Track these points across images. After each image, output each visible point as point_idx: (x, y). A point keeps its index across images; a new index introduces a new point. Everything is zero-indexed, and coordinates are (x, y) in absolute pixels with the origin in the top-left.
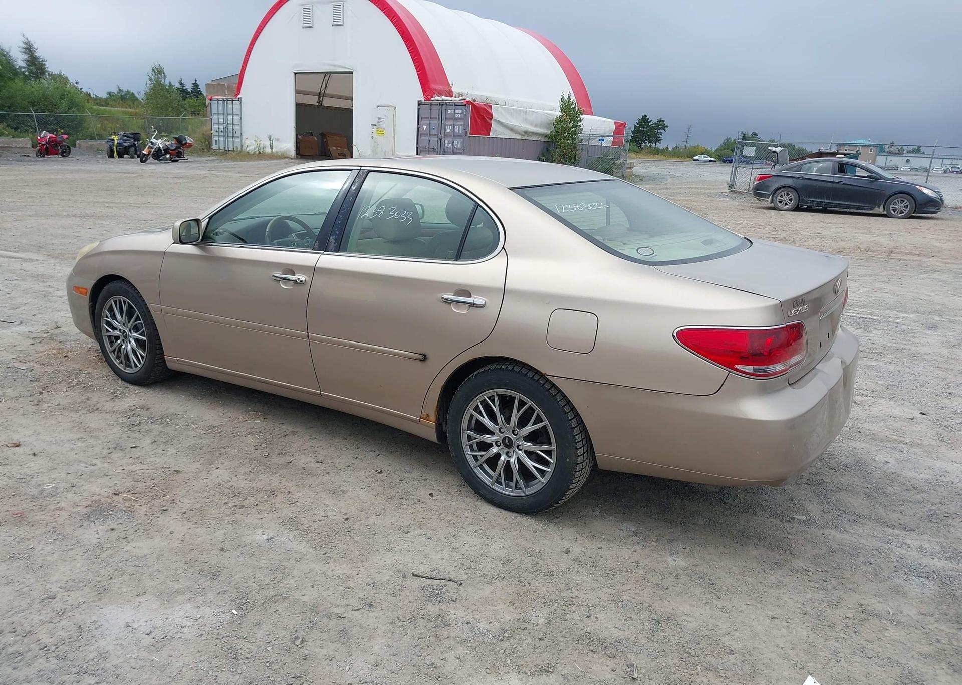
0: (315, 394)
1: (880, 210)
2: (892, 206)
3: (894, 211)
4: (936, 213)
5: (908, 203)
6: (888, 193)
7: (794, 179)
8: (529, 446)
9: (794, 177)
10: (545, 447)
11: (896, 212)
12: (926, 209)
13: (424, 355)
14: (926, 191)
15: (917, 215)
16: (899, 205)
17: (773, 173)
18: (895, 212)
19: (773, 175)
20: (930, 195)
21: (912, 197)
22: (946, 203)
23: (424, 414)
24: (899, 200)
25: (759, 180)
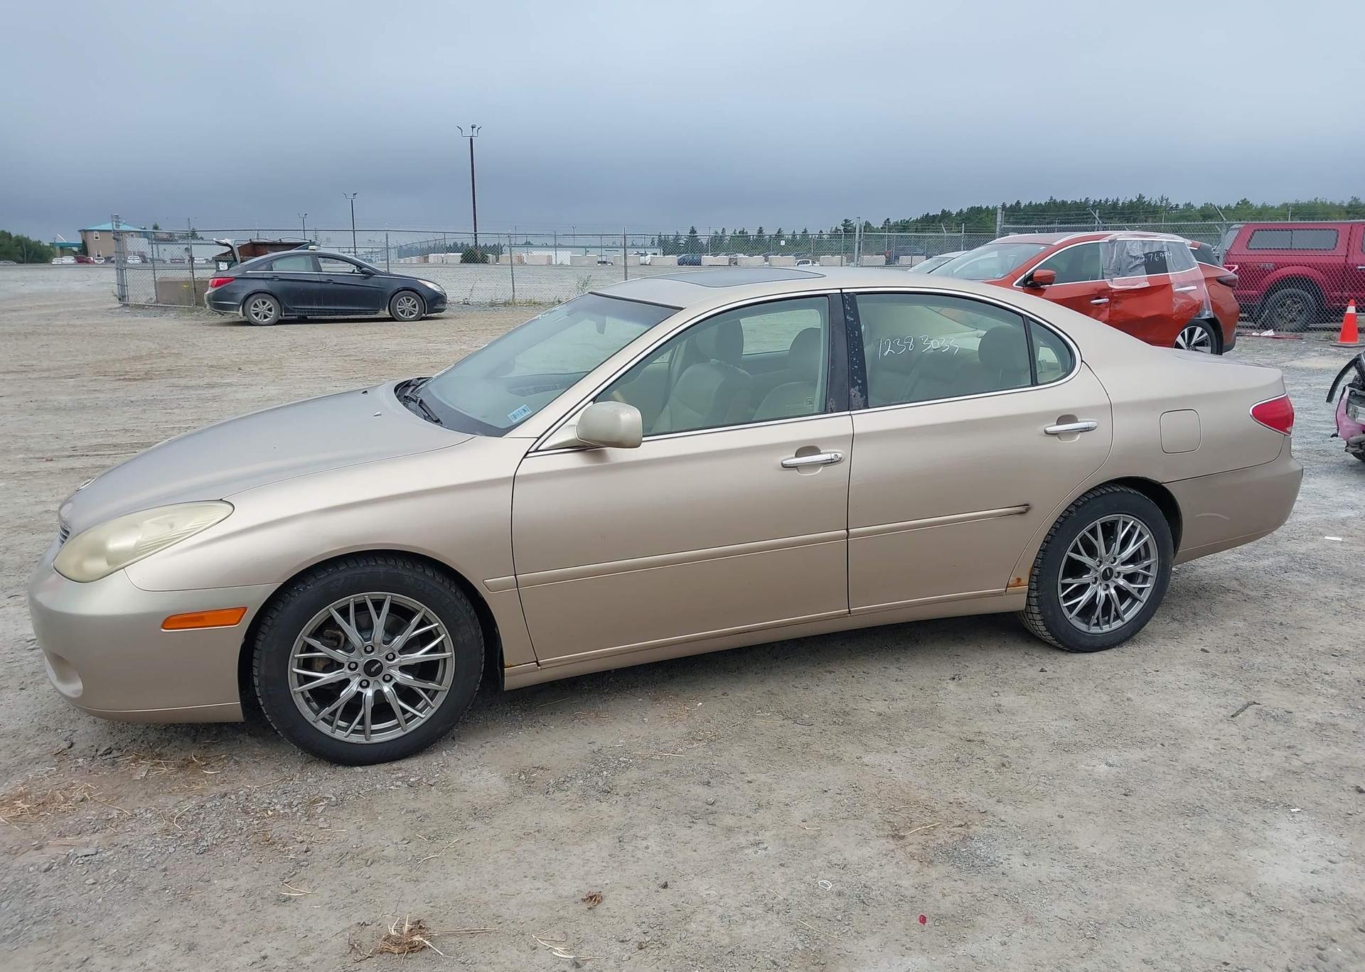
0: (839, 616)
1: (385, 313)
2: (398, 306)
3: (403, 312)
4: (442, 310)
5: (415, 302)
6: (390, 292)
7: (268, 282)
8: (1130, 568)
9: (267, 279)
10: (1146, 563)
11: (405, 314)
12: (435, 307)
13: (1025, 505)
14: (430, 285)
15: (428, 315)
16: (406, 305)
17: (234, 275)
18: (403, 314)
19: (236, 278)
20: (435, 289)
21: (417, 294)
22: (449, 298)
23: (1013, 580)
24: (404, 298)
25: (216, 286)
